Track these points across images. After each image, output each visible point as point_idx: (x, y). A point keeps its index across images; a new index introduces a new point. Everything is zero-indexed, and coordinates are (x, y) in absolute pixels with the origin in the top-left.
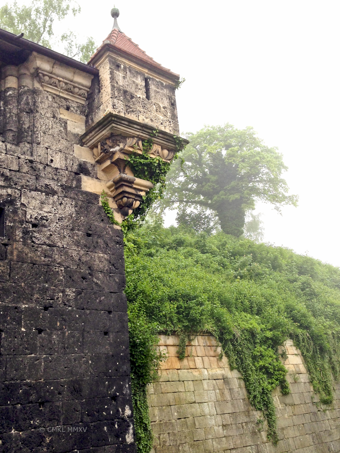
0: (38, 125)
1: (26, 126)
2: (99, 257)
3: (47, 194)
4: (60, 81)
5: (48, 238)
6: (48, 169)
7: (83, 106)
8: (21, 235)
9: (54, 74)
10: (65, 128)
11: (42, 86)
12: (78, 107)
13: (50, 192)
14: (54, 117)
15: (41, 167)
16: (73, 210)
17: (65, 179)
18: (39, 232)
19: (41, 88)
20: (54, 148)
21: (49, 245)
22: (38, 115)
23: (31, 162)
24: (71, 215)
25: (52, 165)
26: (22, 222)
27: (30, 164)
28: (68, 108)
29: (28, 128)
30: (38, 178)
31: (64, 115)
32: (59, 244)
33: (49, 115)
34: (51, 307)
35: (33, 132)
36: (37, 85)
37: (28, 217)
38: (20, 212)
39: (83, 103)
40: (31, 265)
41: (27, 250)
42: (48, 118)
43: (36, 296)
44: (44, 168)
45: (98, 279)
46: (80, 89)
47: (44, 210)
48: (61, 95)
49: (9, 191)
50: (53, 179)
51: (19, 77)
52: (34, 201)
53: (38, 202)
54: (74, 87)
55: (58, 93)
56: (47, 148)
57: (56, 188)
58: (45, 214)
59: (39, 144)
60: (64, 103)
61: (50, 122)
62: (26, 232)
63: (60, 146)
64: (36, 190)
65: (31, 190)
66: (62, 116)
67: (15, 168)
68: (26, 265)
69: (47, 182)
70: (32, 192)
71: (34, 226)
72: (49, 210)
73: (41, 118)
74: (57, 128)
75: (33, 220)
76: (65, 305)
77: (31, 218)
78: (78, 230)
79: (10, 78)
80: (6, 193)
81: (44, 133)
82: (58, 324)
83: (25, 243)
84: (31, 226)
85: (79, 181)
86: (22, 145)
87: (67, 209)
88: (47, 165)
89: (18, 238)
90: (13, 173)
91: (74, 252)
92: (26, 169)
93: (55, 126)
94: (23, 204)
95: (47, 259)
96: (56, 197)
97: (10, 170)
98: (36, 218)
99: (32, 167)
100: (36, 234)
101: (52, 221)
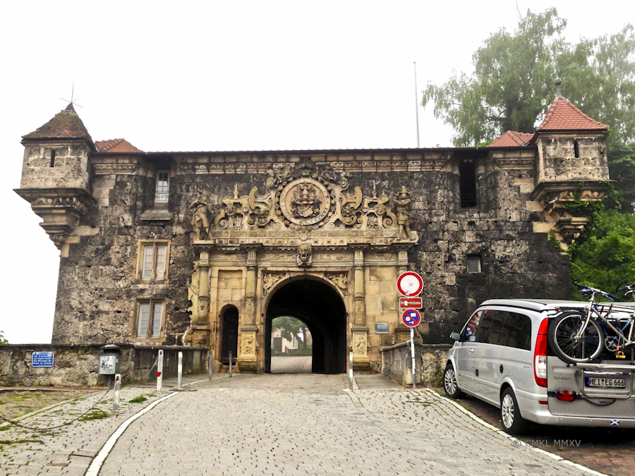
0: (499, 196)
1: (491, 199)
2: (549, 276)
3: (508, 241)
4: (511, 161)
5: (511, 269)
6: (508, 224)
7: (532, 171)
9: (506, 158)
10: (519, 191)
11: (500, 167)
12: (528, 173)
13: (510, 239)
14: (510, 186)
15: (503, 224)
16: (528, 247)
17: (520, 228)
18: (505, 265)
19: (500, 169)
20: (511, 208)
21: (511, 273)
22: (498, 189)
23: (496, 221)
24: (526, 251)
25: (511, 220)
26: (493, 261)
27: (495, 224)
28: (520, 177)
29: (493, 199)
30: (501, 231)
31: (517, 182)
32: (518, 271)
33: (506, 186)
35: (497, 202)
36: (497, 168)
37: (497, 257)
38: (491, 255)
40: (500, 286)
41: (497, 278)
42: (506, 189)
44: (505, 223)
46: (528, 161)
47: (507, 251)
48: (514, 169)
49: (484, 244)
50: (512, 229)
51: (486, 165)
52: (499, 247)
53: (502, 247)
54: (523, 161)
55: (511, 169)
56: (506, 210)
57: (514, 235)
58: (508, 254)
59: (500, 208)
60: (517, 174)
61: (507, 191)
62: (496, 267)
63: (515, 206)
64: (501, 239)
65: (497, 240)
66: (516, 184)
67: (486, 228)
69: (507, 233)
70: (499, 241)
71: (501, 262)
72: (510, 251)
73: (501, 190)
74: (513, 194)
75: (500, 259)
78: (532, 260)
79: (480, 167)
80: (481, 246)
81: (504, 200)
83: (496, 274)
84: (499, 263)
85: (531, 226)
86: (490, 212)
87: (523, 247)
88: (507, 221)
89: (491, 271)
90: (486, 232)
91: (530, 275)
92: (493, 227)
93: (511, 192)
94: (492, 250)
95: (511, 282)
96: (514, 241)
97: (483, 231)
98: (502, 257)
100: (502, 267)
101: (513, 258)
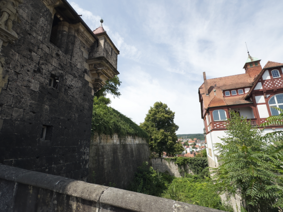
0: (74, 50)
2: (86, 104)
3: (74, 77)
4: (85, 37)
5: (72, 94)
6: (76, 68)
7: (89, 49)
8: (64, 90)
9: (84, 34)
10: (83, 54)
11: (78, 35)
12: (87, 48)
13: (75, 77)
14: (80, 49)
15: (73, 66)
16: (81, 85)
17: (80, 73)
18: (70, 90)
20: (78, 60)
21: (72, 96)
22: (75, 46)
23: (71, 63)
24: (80, 87)
25: (77, 66)
26: (65, 85)
28: (84, 47)
29: (71, 49)
30: (72, 70)
31: (83, 50)
32: (75, 97)
33: (78, 47)
34: (70, 119)
35: (73, 52)
36: (76, 35)
37: (67, 84)
38: (65, 81)
39: (89, 47)
40: (66, 103)
41: (65, 96)
42: (78, 48)
43: (66, 115)
44: (74, 67)
45: (85, 112)
46: (90, 42)
47: (73, 82)
48: (83, 41)
49: (62, 72)
50: (76, 72)
51: (70, 28)
52: (69, 78)
53: (71, 79)
54: (88, 41)
55: (82, 40)
56: (76, 60)
57: (77, 75)
58: (73, 84)
59: (74, 57)
60: (83, 45)
61: (78, 50)
62: (65, 90)
63: (80, 60)
64: (71, 74)
65: (69, 74)
66: (82, 49)
67: (65, 63)
68: (64, 102)
69: (74, 72)
70: (70, 75)
71: (69, 88)
72: (74, 83)
74: (80, 54)
75: (68, 85)
76: (74, 119)
77: (68, 84)
78: (82, 93)
79: (66, 27)
80: (61, 72)
81: (76, 53)
82: (72, 126)
83: (65, 94)
84: (67, 87)
85: (84, 75)
86: (68, 55)
87: (79, 84)
88: (75, 66)
89: (63, 91)
90: (64, 65)
91: (80, 101)
92: (68, 65)
93: (79, 52)
94: (66, 78)
95: (71, 102)
96: (76, 79)
97: (63, 64)
98: (69, 85)
99: (70, 65)
100: (69, 91)
101: (74, 88)
